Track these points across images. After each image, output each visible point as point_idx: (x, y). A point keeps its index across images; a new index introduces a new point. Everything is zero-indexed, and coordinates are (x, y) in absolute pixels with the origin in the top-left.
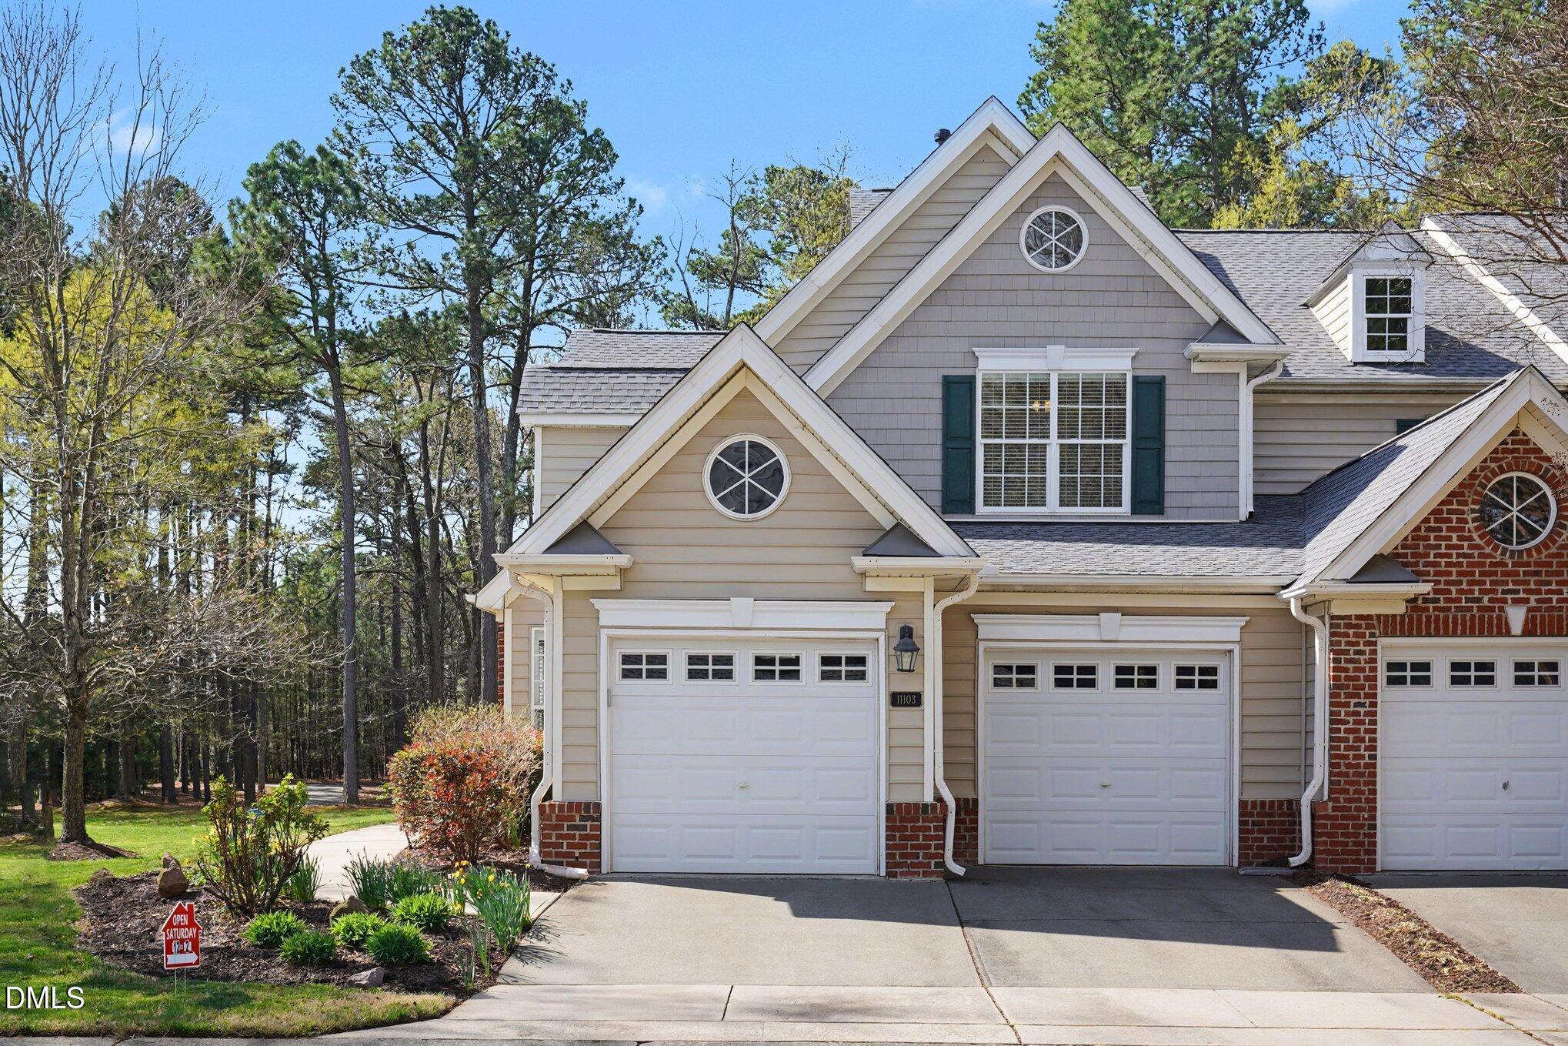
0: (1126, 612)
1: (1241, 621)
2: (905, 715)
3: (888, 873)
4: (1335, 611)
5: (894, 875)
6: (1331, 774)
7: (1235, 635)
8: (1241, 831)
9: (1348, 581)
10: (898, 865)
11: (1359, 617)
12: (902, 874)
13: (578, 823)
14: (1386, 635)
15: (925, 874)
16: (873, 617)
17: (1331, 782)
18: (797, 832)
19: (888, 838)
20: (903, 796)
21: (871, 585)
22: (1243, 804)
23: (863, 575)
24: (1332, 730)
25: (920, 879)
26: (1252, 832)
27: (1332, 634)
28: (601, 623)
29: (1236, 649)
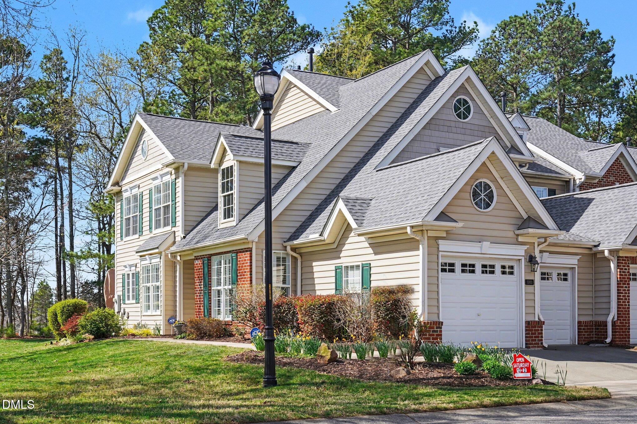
0: (551, 253)
1: (578, 257)
2: (530, 288)
3: (526, 347)
4: (621, 255)
5: (529, 347)
6: (618, 311)
7: (576, 262)
8: (578, 332)
9: (629, 245)
10: (531, 344)
11: (626, 257)
12: (532, 347)
13: (435, 329)
14: (632, 264)
15: (538, 347)
16: (520, 251)
17: (618, 314)
18: (494, 332)
19: (526, 334)
20: (531, 319)
21: (520, 239)
22: (579, 322)
23: (518, 235)
24: (618, 296)
25: (536, 349)
26: (582, 332)
27: (618, 263)
28: (440, 249)
29: (576, 267)
